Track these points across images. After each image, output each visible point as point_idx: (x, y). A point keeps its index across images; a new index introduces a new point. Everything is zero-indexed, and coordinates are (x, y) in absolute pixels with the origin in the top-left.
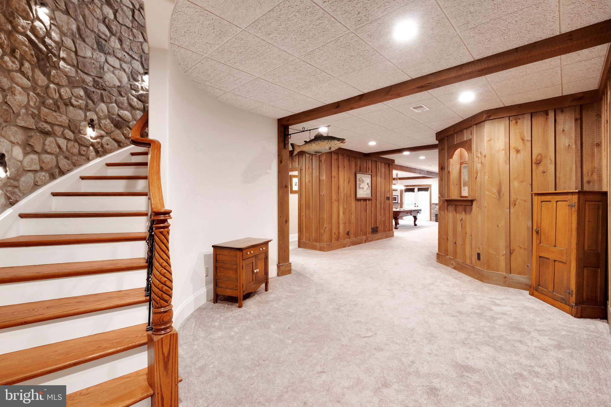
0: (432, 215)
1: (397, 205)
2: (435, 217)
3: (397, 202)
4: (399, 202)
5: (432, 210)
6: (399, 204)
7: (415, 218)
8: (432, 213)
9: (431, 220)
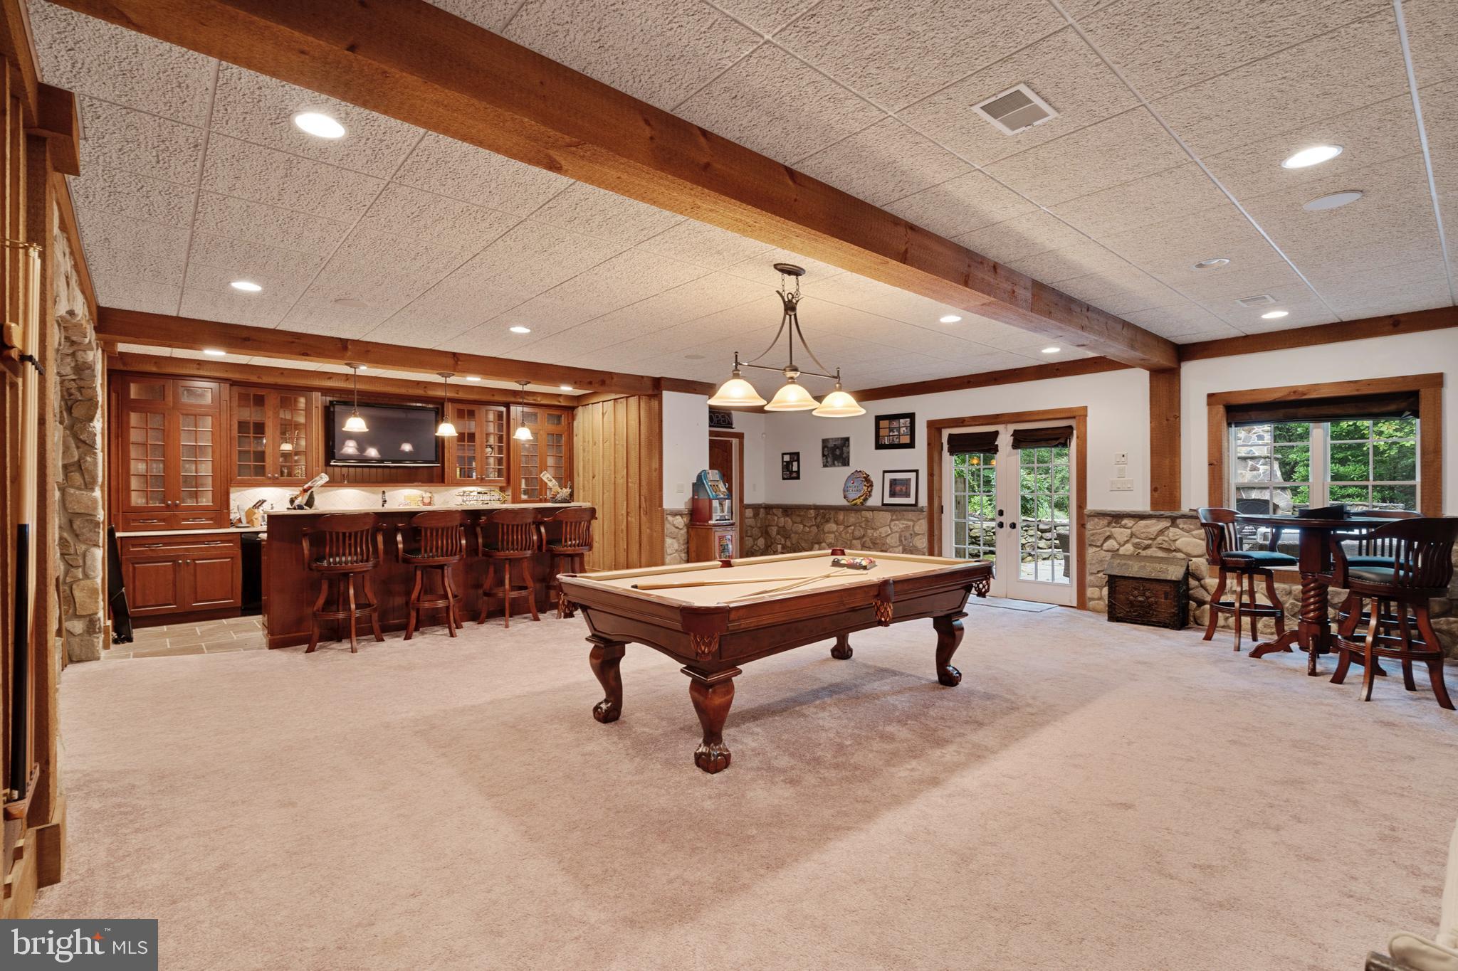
0: (1089, 578)
1: (911, 515)
2: (1105, 591)
3: (911, 500)
4: (923, 502)
5: (1091, 551)
6: (921, 510)
7: (949, 636)
8: (1090, 568)
9: (1082, 604)
